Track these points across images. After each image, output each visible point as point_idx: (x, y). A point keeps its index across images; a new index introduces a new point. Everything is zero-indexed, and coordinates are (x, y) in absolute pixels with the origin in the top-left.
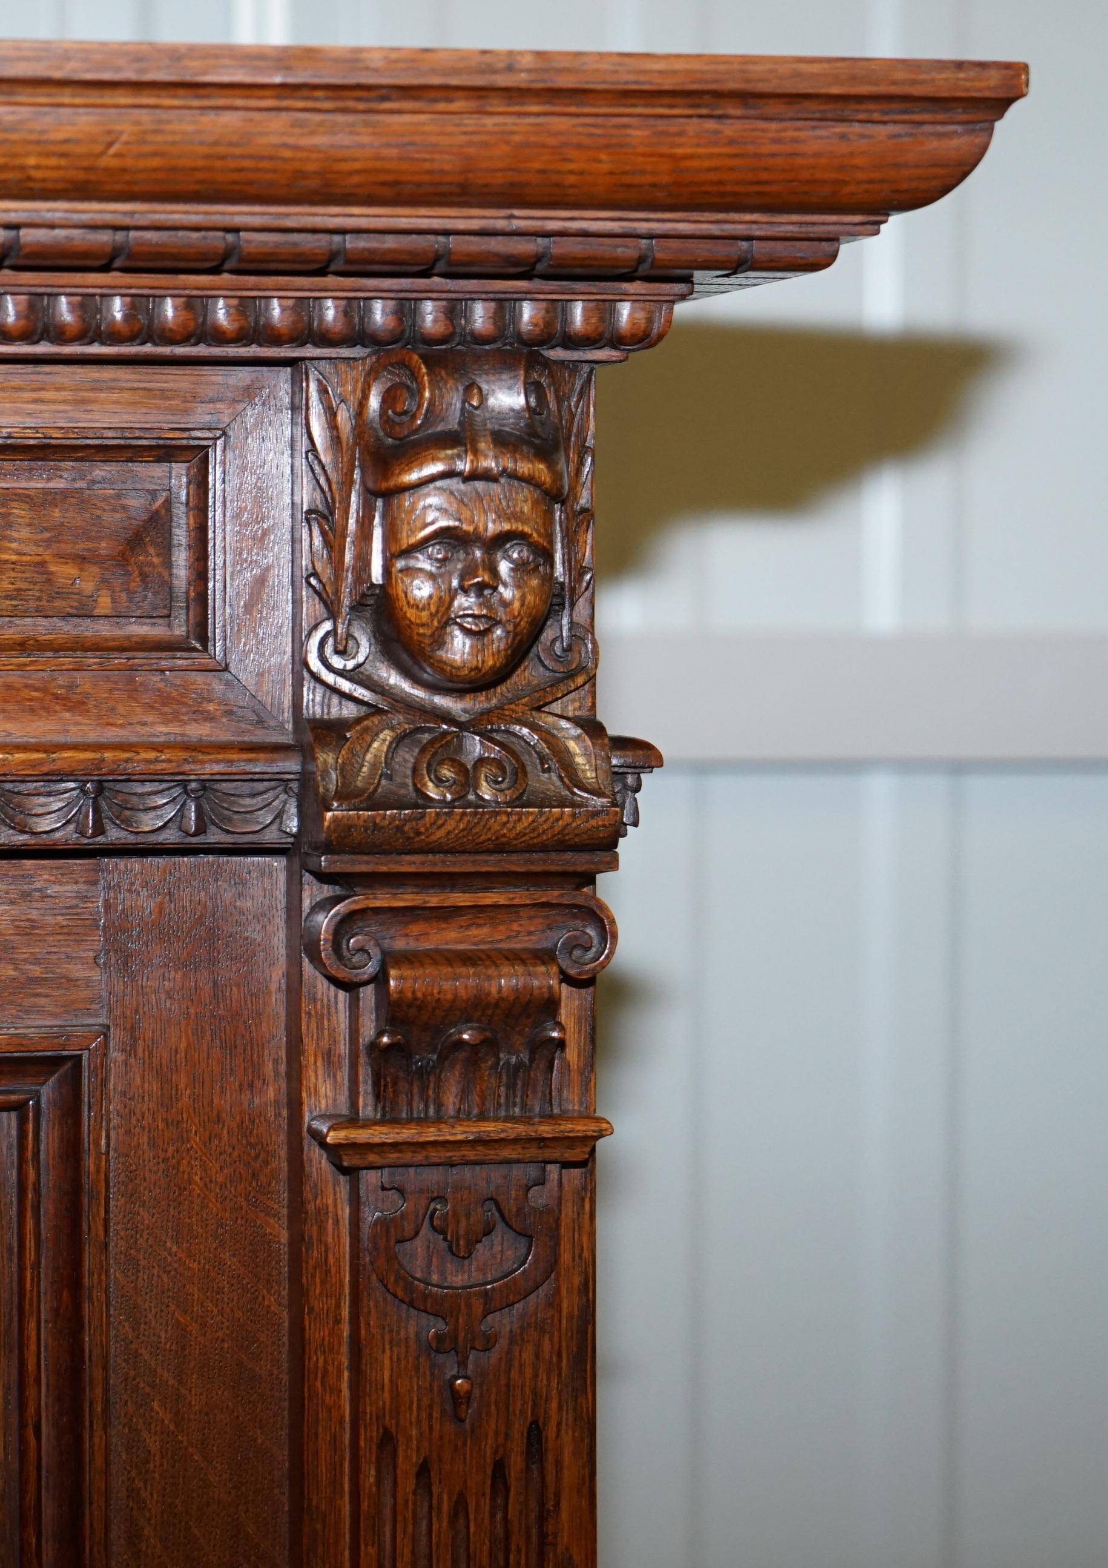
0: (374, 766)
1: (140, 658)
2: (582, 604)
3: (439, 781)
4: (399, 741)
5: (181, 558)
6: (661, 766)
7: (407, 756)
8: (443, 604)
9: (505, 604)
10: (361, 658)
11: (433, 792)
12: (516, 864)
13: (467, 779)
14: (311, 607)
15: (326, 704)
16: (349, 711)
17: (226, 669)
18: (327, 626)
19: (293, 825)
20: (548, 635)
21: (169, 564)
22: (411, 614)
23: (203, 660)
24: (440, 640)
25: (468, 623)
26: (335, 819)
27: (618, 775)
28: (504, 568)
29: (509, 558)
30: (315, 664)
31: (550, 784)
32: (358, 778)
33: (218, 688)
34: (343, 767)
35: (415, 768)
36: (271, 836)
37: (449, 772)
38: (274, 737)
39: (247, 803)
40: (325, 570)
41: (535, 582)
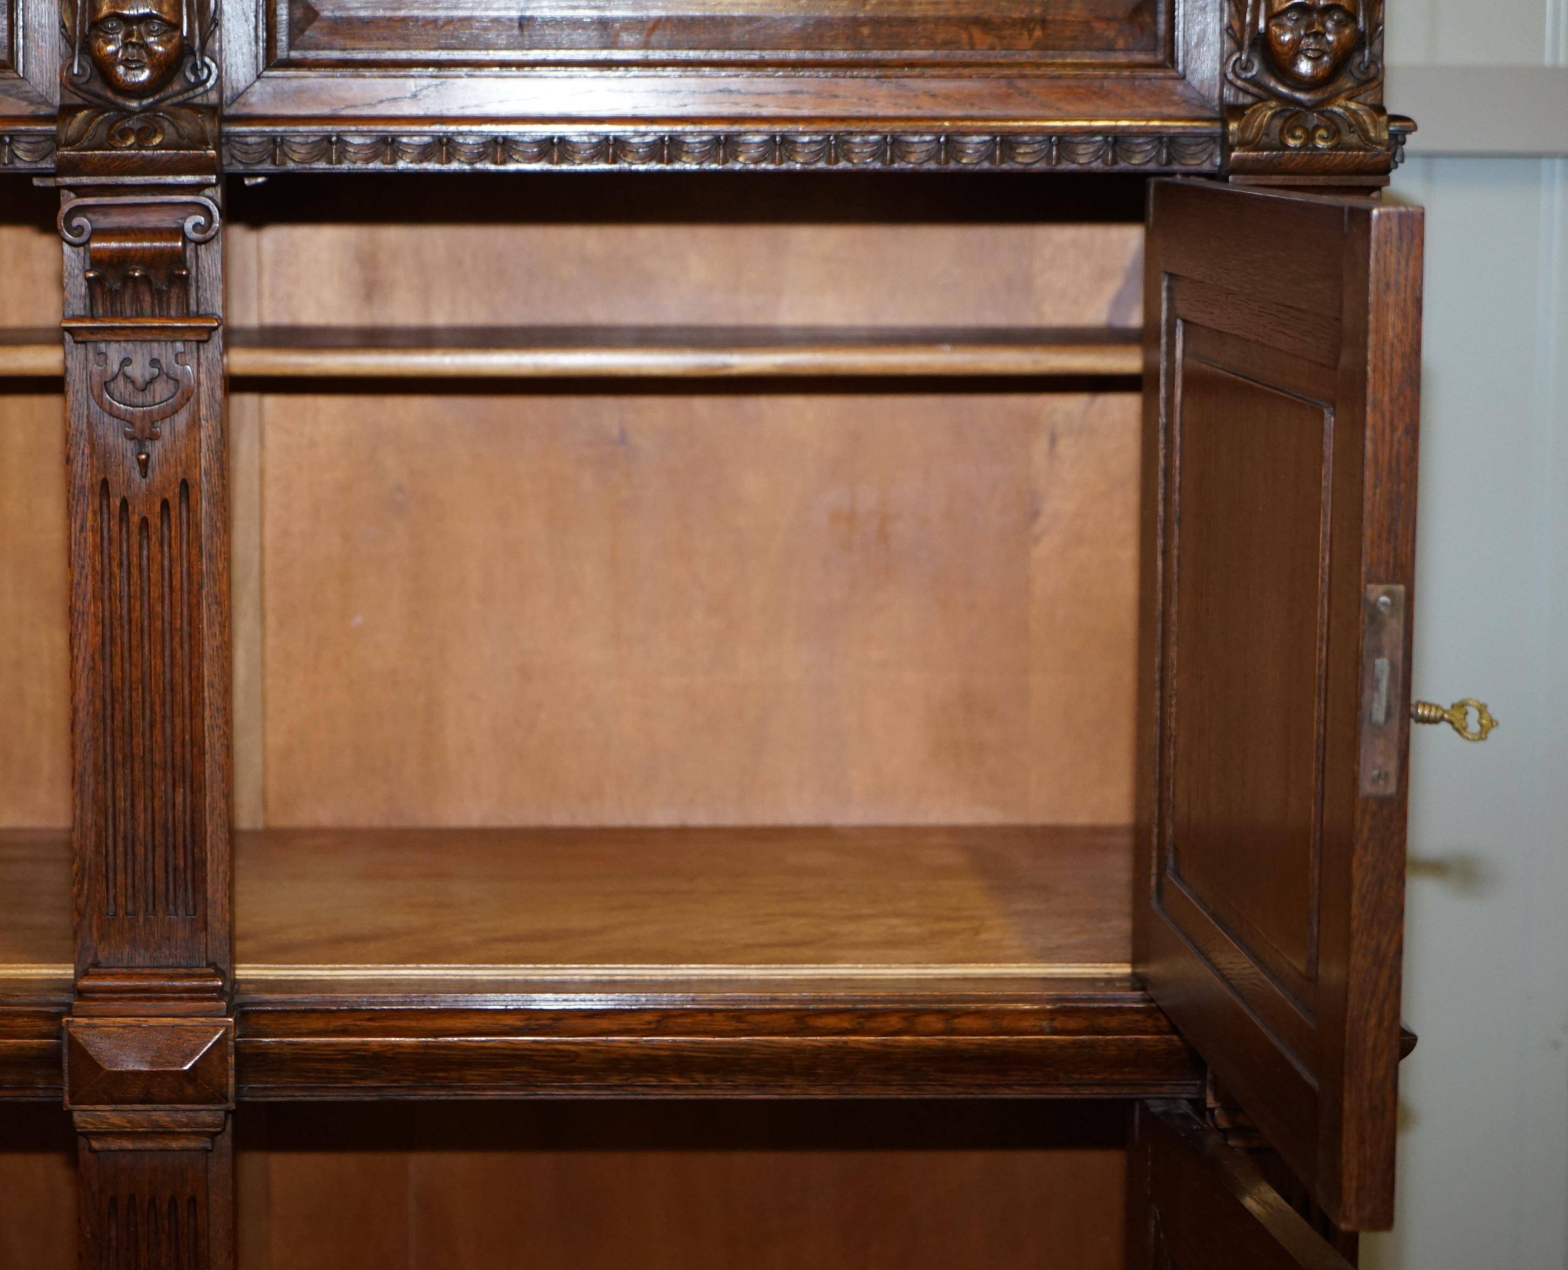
0: (1260, 127)
1: (1138, 72)
2: (1377, 42)
3: (1294, 137)
4: (1273, 116)
5: (1162, 19)
6: (1415, 128)
7: (1278, 123)
8: (1296, 43)
9: (1329, 43)
10: (1254, 72)
11: (1292, 143)
12: (1335, 181)
13: (1310, 135)
14: (1228, 45)
15: (1236, 97)
16: (1248, 100)
17: (1184, 77)
18: (1237, 55)
19: (1218, 161)
20: (1357, 60)
21: (1155, 23)
22: (1279, 48)
23: (1173, 74)
24: (1294, 63)
25: (1310, 54)
26: (1237, 157)
27: (1393, 135)
28: (1330, 25)
29: (1332, 19)
30: (1231, 76)
31: (1353, 139)
32: (1250, 134)
33: (1180, 88)
34: (1242, 129)
35: (1282, 130)
36: (1206, 167)
37: (1298, 133)
38: (1208, 114)
39: (1193, 149)
40: (1236, 25)
41: (1347, 31)
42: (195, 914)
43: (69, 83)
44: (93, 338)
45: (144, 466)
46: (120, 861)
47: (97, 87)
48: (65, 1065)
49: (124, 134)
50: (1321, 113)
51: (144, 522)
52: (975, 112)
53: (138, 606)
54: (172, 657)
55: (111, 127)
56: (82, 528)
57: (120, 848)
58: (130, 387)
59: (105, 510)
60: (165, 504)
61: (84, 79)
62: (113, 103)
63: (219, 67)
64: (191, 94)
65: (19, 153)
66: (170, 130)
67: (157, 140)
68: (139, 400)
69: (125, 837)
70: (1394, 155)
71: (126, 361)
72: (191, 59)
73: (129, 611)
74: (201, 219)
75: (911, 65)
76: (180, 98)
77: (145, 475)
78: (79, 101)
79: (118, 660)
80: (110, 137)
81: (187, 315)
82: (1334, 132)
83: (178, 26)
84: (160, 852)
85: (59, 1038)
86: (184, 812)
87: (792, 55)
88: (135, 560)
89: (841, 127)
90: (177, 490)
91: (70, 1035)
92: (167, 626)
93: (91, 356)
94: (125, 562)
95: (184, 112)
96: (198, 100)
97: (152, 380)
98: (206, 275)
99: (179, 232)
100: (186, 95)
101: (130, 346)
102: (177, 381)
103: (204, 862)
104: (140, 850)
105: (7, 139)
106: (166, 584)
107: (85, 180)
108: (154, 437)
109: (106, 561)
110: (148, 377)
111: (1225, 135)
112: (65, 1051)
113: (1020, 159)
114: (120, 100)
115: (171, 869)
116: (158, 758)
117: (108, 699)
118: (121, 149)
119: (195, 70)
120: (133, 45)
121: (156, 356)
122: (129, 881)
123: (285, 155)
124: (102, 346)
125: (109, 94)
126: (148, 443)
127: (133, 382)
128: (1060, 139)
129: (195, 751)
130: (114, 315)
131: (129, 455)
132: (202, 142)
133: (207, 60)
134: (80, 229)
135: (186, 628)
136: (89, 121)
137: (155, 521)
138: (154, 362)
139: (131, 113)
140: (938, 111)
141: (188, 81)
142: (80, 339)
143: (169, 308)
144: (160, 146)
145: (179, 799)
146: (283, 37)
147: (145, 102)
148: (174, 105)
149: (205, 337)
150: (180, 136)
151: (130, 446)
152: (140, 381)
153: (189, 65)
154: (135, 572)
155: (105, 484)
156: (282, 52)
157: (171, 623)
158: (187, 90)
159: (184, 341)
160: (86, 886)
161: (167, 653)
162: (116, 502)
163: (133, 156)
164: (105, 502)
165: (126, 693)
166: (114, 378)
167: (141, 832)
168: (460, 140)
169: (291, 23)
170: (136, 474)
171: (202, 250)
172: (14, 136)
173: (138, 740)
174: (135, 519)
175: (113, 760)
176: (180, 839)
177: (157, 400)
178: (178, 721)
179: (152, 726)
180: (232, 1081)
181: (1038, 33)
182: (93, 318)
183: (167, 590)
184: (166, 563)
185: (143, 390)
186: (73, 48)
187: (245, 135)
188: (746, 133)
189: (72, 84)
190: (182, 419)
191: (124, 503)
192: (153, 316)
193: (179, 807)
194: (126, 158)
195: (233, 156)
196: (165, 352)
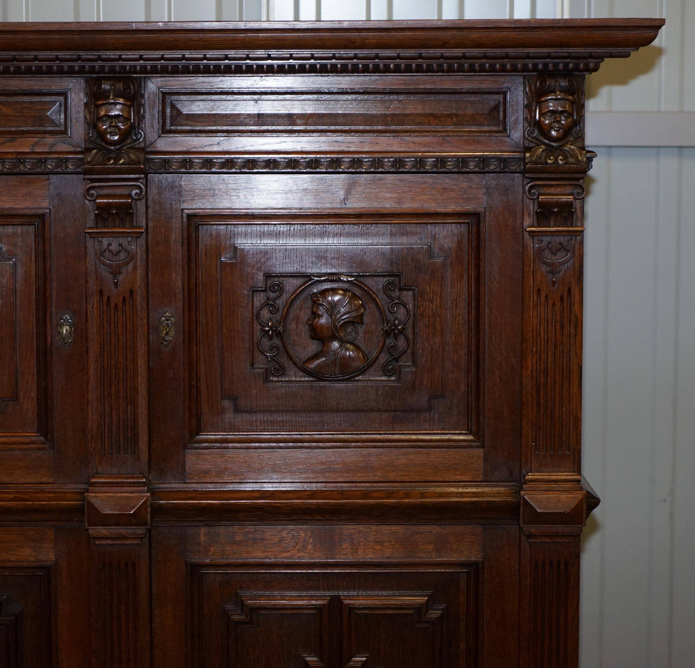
0: (537, 156)
1: (493, 134)
2: (582, 123)
3: (550, 160)
4: (543, 151)
5: (501, 114)
6: (596, 156)
7: (544, 154)
8: (550, 124)
9: (562, 124)
10: (535, 135)
11: (549, 161)
12: (566, 176)
13: (556, 159)
14: (526, 124)
15: (529, 144)
16: (534, 145)
17: (510, 136)
18: (529, 128)
19: (522, 168)
20: (574, 130)
21: (499, 115)
22: (544, 127)
23: (506, 135)
24: (550, 132)
25: (556, 129)
26: (528, 167)
27: (588, 159)
28: (563, 118)
29: (564, 116)
30: (526, 136)
31: (572, 160)
32: (534, 159)
33: (508, 140)
34: (531, 156)
35: (545, 157)
36: (518, 170)
37: (552, 158)
38: (519, 150)
39: (513, 163)
40: (529, 117)
41: (570, 120)
42: (135, 454)
43: (88, 140)
44: (97, 236)
45: (116, 284)
46: (106, 434)
47: (98, 141)
48: (86, 511)
49: (109, 160)
50: (560, 150)
51: (116, 305)
52: (431, 149)
53: (114, 337)
54: (126, 356)
55: (104, 157)
56: (92, 308)
57: (107, 429)
58: (111, 254)
59: (101, 301)
60: (124, 299)
61: (93, 139)
62: (105, 148)
63: (145, 133)
64: (134, 144)
65: (69, 166)
66: (126, 157)
67: (121, 162)
68: (114, 259)
69: (108, 425)
70: (588, 166)
71: (110, 245)
72: (134, 131)
73: (110, 339)
74: (138, 191)
75: (406, 132)
76: (130, 145)
77: (116, 288)
78: (91, 146)
79: (106, 357)
80: (104, 160)
81: (132, 227)
82: (565, 158)
83: (129, 119)
84: (122, 430)
85: (83, 501)
86: (131, 415)
87: (361, 128)
88: (112, 319)
89: (380, 155)
90: (129, 293)
91: (88, 500)
92: (124, 345)
93: (96, 242)
94: (109, 320)
95: (131, 151)
96: (137, 146)
97: (119, 252)
98: (139, 212)
99: (129, 196)
100: (132, 144)
101: (111, 239)
102: (129, 252)
103: (138, 434)
104: (114, 429)
105: (64, 161)
106: (124, 329)
107: (94, 177)
108: (120, 273)
109: (102, 320)
110: (118, 251)
111: (524, 158)
112: (86, 506)
113: (448, 167)
114: (107, 146)
115: (126, 437)
116: (121, 395)
117: (102, 372)
118: (108, 165)
119: (136, 135)
120: (113, 126)
121: (121, 242)
122: (110, 442)
123: (170, 166)
124: (100, 239)
125: (103, 144)
126: (118, 276)
127: (112, 252)
128: (462, 160)
129: (135, 392)
130: (105, 227)
131: (110, 280)
132: (139, 163)
133: (140, 131)
134: (92, 194)
135: (132, 345)
136: (96, 154)
137: (120, 304)
138: (120, 245)
139: (112, 151)
140: (417, 149)
141: (133, 139)
142: (92, 236)
143: (126, 224)
144: (122, 164)
145: (129, 410)
146: (168, 121)
147: (117, 147)
148: (128, 148)
149: (139, 235)
150: (130, 159)
151: (111, 276)
152: (115, 253)
153: (133, 133)
154: (112, 324)
155: (101, 291)
156: (168, 127)
157: (126, 343)
158: (133, 143)
159: (132, 237)
160: (93, 443)
161: (124, 355)
162: (105, 298)
163: (113, 168)
164: (101, 298)
165: (109, 370)
166: (105, 251)
167: (114, 423)
168: (236, 160)
169: (171, 116)
170: (113, 287)
171: (138, 202)
172: (67, 159)
173: (113, 388)
174: (113, 304)
175: (104, 395)
176: (129, 426)
177: (121, 259)
178: (129, 380)
179: (118, 383)
180: (149, 517)
181: (455, 119)
182: (97, 228)
183: (124, 331)
184: (124, 320)
185: (116, 255)
186: (90, 127)
187: (154, 159)
188: (343, 158)
189: (90, 140)
190: (130, 266)
191: (109, 298)
192: (120, 227)
193: (129, 414)
194: (110, 168)
195: (150, 167)
196: (124, 241)
